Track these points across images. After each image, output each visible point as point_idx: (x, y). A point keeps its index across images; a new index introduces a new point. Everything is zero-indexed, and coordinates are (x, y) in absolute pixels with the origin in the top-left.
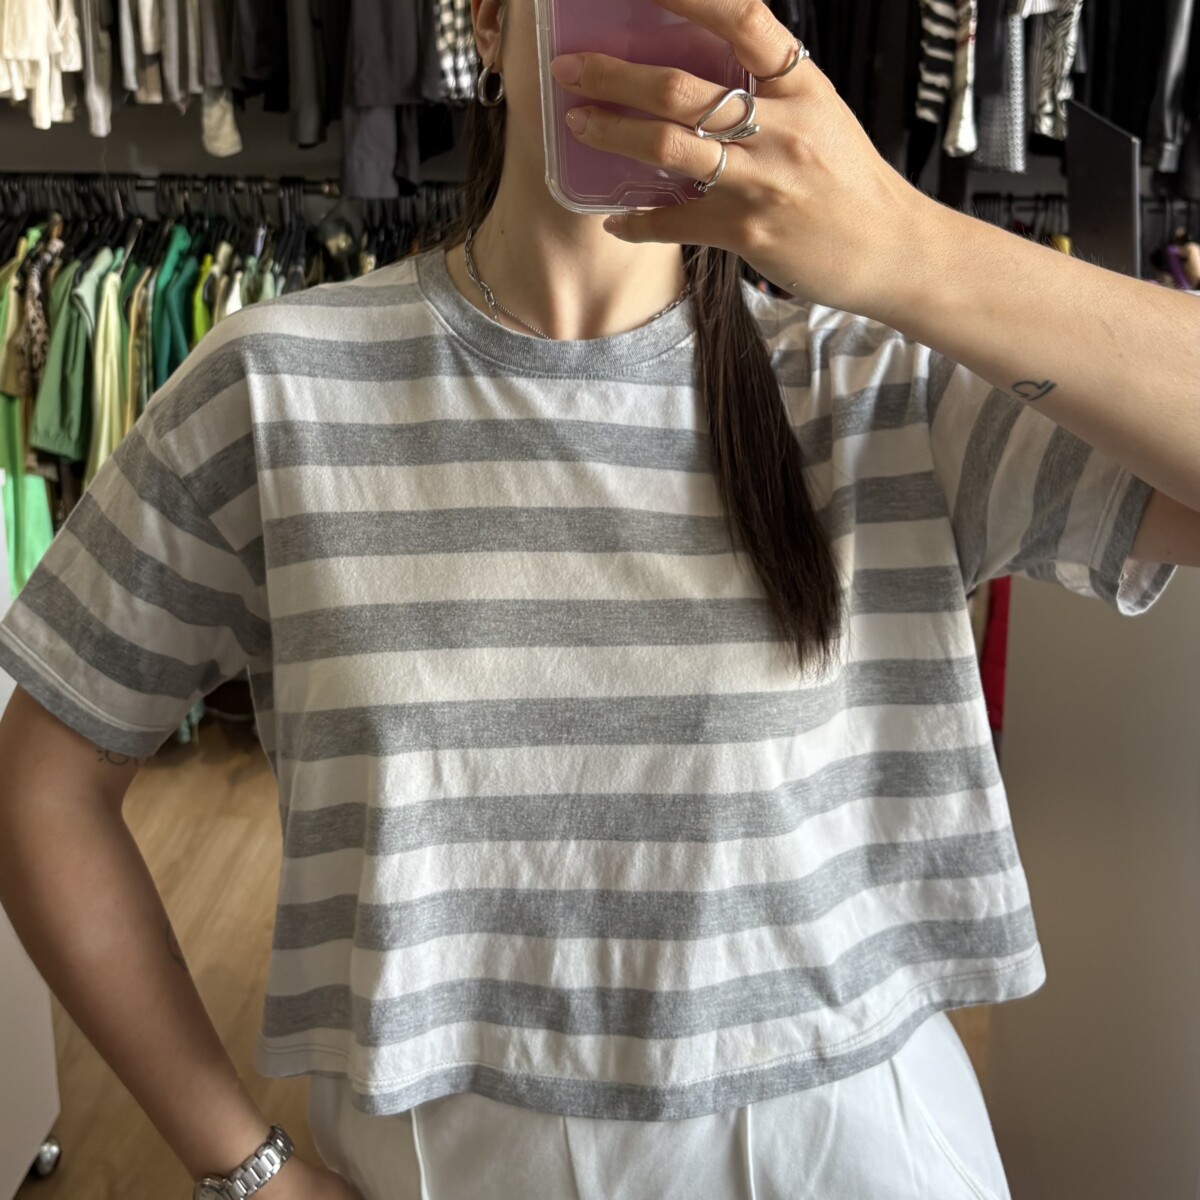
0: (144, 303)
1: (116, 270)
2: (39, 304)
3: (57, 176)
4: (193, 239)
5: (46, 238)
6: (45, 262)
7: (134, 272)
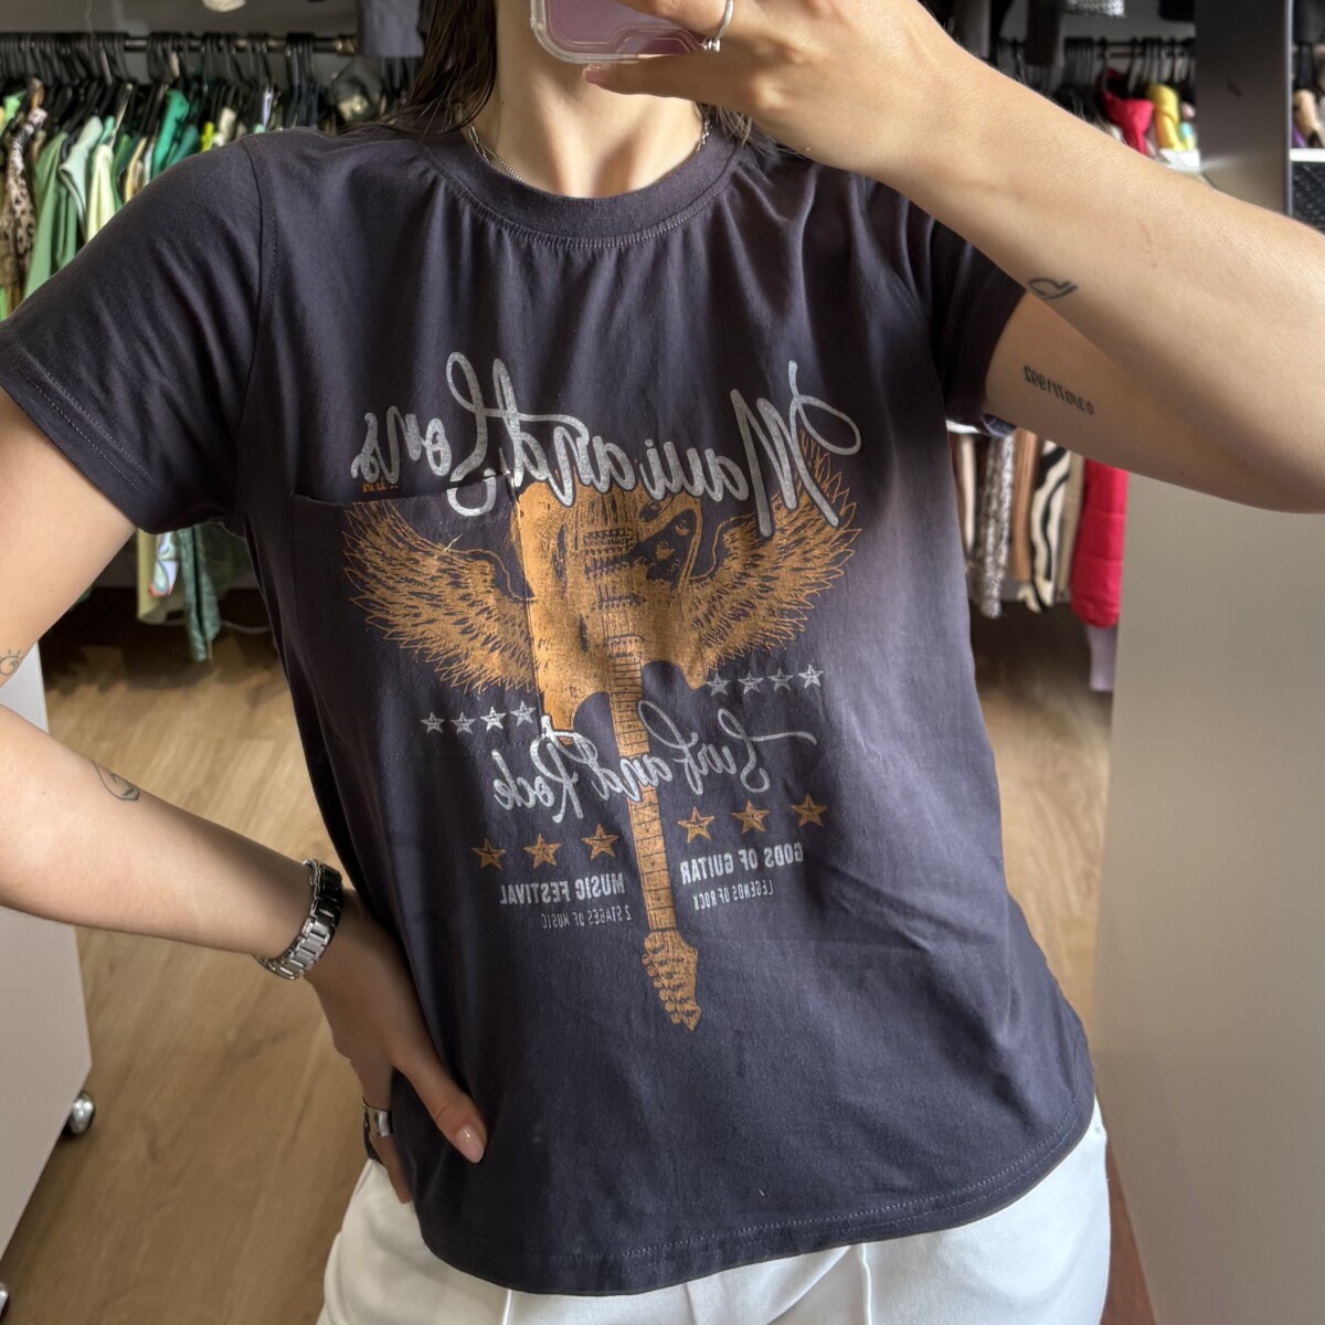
0: (140, 179)
1: (107, 142)
2: (23, 182)
3: (35, 37)
4: (191, 105)
5: (26, 107)
6: (26, 134)
7: (127, 143)
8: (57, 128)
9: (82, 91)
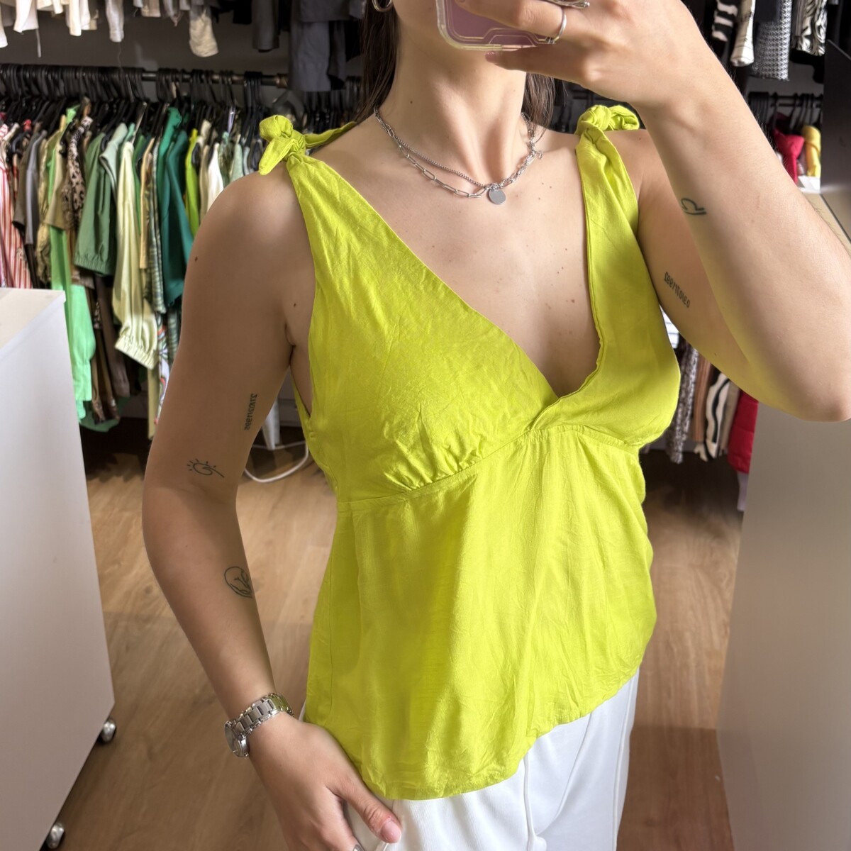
0: (151, 164)
1: (130, 140)
2: (77, 164)
3: (86, 69)
4: (183, 117)
6: (80, 133)
7: (143, 141)
8: (99, 130)
9: (115, 106)
